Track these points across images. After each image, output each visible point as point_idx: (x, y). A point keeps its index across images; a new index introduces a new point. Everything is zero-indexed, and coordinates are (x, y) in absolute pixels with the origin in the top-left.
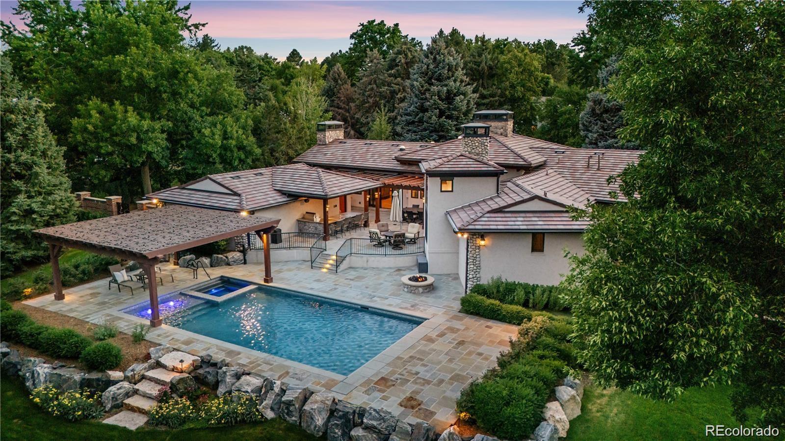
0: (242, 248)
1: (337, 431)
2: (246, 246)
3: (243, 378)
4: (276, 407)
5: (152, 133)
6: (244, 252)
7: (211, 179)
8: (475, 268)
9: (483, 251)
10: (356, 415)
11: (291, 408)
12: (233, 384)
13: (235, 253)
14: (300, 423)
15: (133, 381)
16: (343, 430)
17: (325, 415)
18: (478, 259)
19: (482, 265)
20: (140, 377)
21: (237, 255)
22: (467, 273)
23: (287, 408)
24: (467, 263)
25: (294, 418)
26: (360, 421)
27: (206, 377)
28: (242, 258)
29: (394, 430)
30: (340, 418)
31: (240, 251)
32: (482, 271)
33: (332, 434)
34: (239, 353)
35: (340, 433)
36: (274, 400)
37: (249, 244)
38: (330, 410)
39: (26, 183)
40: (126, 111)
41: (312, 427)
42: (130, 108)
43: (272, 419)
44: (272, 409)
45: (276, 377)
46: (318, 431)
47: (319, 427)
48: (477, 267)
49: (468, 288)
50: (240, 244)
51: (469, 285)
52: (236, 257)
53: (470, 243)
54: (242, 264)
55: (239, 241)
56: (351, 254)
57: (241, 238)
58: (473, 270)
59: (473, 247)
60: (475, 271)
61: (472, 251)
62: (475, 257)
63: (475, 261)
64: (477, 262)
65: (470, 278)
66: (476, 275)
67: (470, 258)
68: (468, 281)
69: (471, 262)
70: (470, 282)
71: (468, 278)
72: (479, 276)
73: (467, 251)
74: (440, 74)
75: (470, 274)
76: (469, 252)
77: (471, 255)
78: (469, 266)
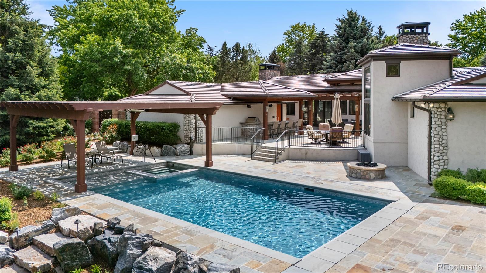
0: (189, 141)
2: (193, 138)
6: (191, 144)
7: (169, 84)
8: (441, 148)
9: (451, 127)
12: (136, 258)
13: (183, 145)
18: (444, 138)
19: (450, 145)
21: (185, 147)
22: (430, 155)
24: (430, 143)
28: (189, 149)
31: (188, 144)
32: (450, 152)
34: (156, 220)
37: (196, 138)
39: (20, 79)
45: (196, 252)
48: (444, 147)
49: (432, 173)
50: (188, 137)
51: (433, 170)
52: (183, 148)
53: (434, 117)
54: (188, 155)
55: (187, 135)
56: (290, 146)
57: (189, 131)
58: (438, 151)
59: (439, 123)
60: (441, 152)
61: (435, 128)
62: (440, 135)
63: (441, 140)
64: (444, 142)
65: (435, 161)
66: (443, 156)
67: (434, 137)
68: (432, 164)
69: (435, 141)
70: (435, 165)
71: (432, 161)
72: (447, 158)
73: (430, 128)
74: (355, 35)
75: (434, 156)
76: (433, 129)
77: (435, 132)
78: (433, 146)
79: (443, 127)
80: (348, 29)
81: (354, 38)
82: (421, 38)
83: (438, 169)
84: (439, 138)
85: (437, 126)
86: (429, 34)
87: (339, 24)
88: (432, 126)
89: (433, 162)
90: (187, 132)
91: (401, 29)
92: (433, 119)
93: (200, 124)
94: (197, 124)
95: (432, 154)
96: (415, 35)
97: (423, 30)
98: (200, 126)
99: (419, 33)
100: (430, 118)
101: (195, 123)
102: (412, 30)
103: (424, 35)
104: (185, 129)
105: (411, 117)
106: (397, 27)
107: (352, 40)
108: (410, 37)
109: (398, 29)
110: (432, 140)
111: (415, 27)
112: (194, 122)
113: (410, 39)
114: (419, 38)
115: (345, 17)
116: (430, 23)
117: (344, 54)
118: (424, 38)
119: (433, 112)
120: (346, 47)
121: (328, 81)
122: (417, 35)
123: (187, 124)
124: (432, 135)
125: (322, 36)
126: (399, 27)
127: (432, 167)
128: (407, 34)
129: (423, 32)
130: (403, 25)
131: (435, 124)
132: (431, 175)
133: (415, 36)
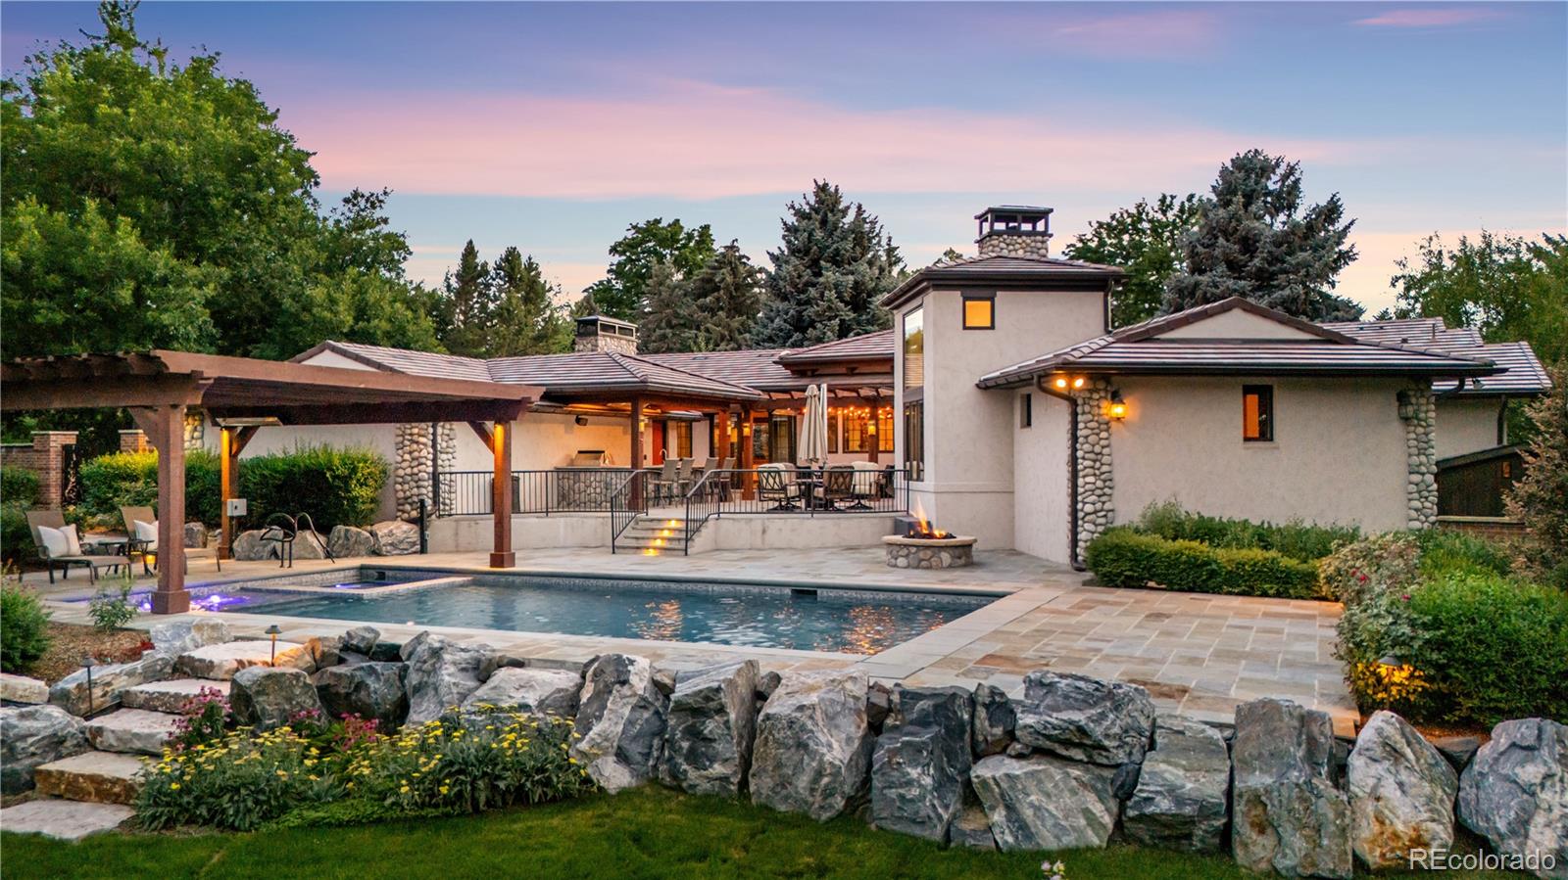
0: (416, 513)
1: (914, 773)
2: (428, 507)
3: (502, 674)
4: (635, 750)
5: (178, 286)
6: (420, 522)
7: (334, 350)
8: (1099, 484)
9: (1119, 436)
10: (982, 713)
11: (710, 726)
12: (463, 697)
13: (399, 523)
14: (744, 784)
15: (84, 707)
16: (940, 769)
17: (854, 728)
18: (1105, 459)
19: (1117, 476)
20: (108, 702)
21: (402, 529)
22: (1074, 502)
23: (693, 733)
24: (1074, 475)
25: (718, 769)
26: (998, 731)
27: (360, 686)
28: (415, 537)
29: (1152, 746)
30: (923, 722)
31: (412, 520)
32: (1116, 493)
33: (892, 793)
35: (928, 781)
36: (630, 722)
37: (436, 502)
38: (871, 706)
40: (113, 228)
41: (803, 782)
42: (124, 222)
43: (624, 794)
44: (622, 756)
46: (829, 793)
47: (836, 774)
48: (1104, 481)
49: (1081, 544)
50: (410, 500)
51: (1083, 536)
52: (398, 533)
53: (1084, 413)
54: (415, 553)
55: (408, 494)
56: (719, 513)
57: (413, 484)
58: (1093, 491)
59: (1093, 425)
60: (1098, 492)
61: (1086, 437)
62: (1097, 454)
63: (1098, 465)
64: (1105, 468)
65: (1087, 514)
66: (1104, 503)
67: (1083, 458)
68: (1080, 522)
69: (1085, 468)
70: (1086, 525)
71: (1081, 515)
72: (1111, 508)
73: (1074, 438)
74: (837, 252)
75: (1085, 503)
76: (1081, 440)
77: (1087, 447)
78: (1080, 481)
79: (1104, 435)
80: (819, 235)
81: (837, 260)
82: (1033, 244)
83: (1093, 533)
84: (1095, 461)
85: (1089, 432)
86: (1051, 236)
87: (791, 220)
88: (1079, 433)
89: (1083, 519)
90: (406, 487)
91: (986, 220)
92: (1080, 418)
93: (447, 463)
94: (440, 462)
95: (1080, 498)
96: (1020, 236)
97: (1034, 227)
98: (447, 470)
99: (1028, 234)
100: (1074, 415)
101: (434, 460)
102: (1011, 225)
103: (1039, 238)
104: (400, 480)
105: (1023, 427)
106: (976, 218)
107: (829, 265)
108: (1008, 241)
109: (978, 221)
110: (1080, 467)
111: (1019, 217)
112: (431, 456)
113: (1008, 245)
114: (1028, 245)
115: (808, 203)
116: (1051, 210)
117: (808, 302)
118: (1039, 245)
119: (1080, 401)
120: (814, 285)
121: (785, 363)
122: (1024, 238)
123: (405, 464)
124: (1080, 454)
125: (732, 259)
126: (982, 218)
127: (1080, 529)
128: (1000, 234)
129: (1033, 233)
130: (991, 211)
131: (1086, 427)
132: (1078, 550)
133: (1020, 241)
